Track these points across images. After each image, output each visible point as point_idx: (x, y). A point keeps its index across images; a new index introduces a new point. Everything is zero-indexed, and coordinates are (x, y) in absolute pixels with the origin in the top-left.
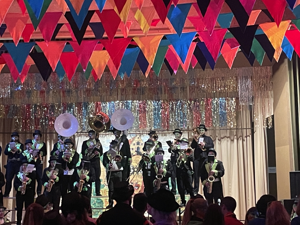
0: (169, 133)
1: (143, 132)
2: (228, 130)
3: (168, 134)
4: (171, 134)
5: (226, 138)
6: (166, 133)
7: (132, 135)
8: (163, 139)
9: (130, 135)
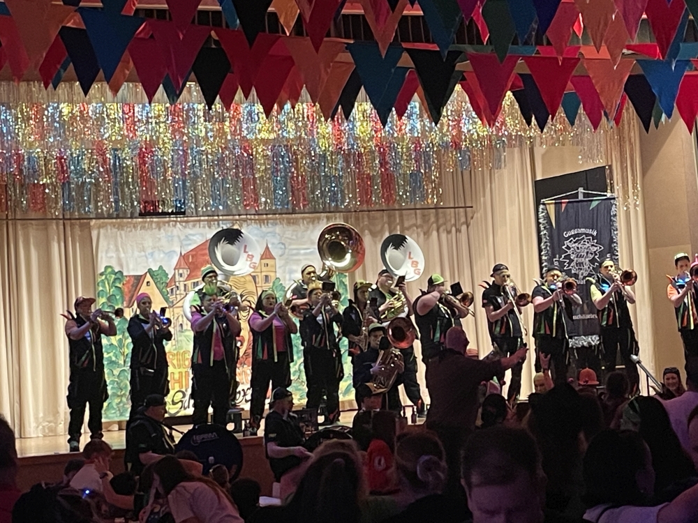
0: (303, 219)
1: (248, 216)
2: (418, 211)
3: (301, 221)
4: (308, 220)
5: (415, 228)
6: (296, 219)
7: (222, 224)
8: (290, 232)
9: (218, 224)
